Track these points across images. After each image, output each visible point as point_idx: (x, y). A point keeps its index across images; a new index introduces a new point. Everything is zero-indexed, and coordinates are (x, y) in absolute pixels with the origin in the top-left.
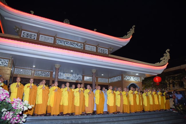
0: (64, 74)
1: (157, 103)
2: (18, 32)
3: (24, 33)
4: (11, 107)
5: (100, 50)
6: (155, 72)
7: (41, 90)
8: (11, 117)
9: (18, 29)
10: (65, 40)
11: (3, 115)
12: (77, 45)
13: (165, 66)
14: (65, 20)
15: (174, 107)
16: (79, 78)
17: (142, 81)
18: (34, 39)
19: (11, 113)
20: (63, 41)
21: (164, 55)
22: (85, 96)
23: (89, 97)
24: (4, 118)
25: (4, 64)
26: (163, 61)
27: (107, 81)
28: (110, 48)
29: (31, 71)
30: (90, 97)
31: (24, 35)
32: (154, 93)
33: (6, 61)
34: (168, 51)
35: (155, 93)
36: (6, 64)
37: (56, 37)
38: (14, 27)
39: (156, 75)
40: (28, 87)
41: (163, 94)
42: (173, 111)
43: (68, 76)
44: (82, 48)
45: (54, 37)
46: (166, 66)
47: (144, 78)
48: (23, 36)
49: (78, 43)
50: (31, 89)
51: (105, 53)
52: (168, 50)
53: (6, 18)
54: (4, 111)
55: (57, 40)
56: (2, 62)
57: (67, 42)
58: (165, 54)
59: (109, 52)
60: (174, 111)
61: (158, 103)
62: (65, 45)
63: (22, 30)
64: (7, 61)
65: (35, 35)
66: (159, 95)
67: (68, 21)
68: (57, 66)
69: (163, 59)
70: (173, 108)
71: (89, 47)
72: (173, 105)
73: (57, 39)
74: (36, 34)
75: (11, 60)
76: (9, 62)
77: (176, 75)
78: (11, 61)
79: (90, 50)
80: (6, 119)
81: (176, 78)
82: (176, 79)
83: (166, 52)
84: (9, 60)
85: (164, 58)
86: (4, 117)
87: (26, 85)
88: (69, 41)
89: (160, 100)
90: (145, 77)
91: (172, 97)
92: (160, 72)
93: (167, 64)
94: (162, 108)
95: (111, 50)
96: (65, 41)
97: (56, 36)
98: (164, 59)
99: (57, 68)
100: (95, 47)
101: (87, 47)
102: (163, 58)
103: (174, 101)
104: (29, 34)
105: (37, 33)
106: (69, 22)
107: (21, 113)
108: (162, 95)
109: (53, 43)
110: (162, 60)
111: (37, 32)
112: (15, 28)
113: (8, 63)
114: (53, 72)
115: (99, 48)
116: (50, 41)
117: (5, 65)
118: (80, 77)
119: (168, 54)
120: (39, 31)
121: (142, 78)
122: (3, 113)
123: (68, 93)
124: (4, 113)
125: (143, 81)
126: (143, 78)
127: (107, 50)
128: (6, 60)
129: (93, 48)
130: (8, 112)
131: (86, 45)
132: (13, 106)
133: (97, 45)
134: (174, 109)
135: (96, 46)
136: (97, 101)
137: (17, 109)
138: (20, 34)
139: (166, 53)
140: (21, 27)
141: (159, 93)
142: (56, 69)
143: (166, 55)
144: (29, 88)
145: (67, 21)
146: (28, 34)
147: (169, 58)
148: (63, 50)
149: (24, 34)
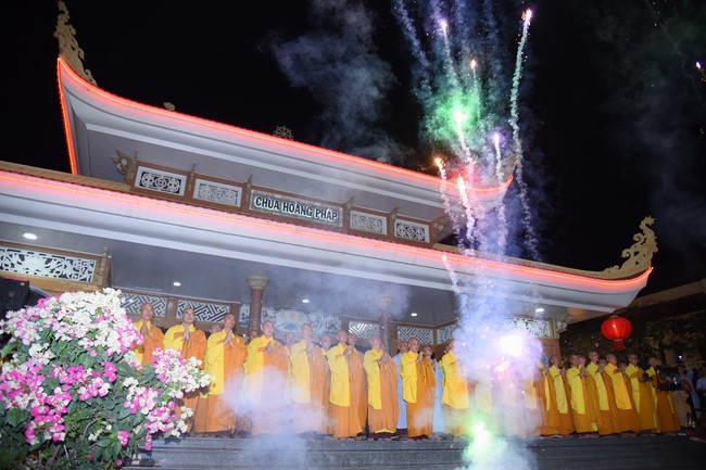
0: (278, 314)
1: (624, 403)
2: (124, 172)
3: (143, 173)
4: (151, 373)
5: (402, 227)
6: (607, 300)
7: (221, 347)
8: (153, 404)
9: (124, 162)
10: (279, 196)
11: (129, 397)
12: (320, 211)
13: (642, 280)
14: (279, 129)
15: (692, 423)
16: (329, 328)
17: (557, 336)
18: (178, 192)
19: (153, 394)
20: (273, 199)
21: (635, 238)
22: (368, 370)
23: (383, 373)
24: (133, 406)
25: (80, 273)
26: (633, 259)
27: (431, 337)
28: (435, 221)
29: (164, 301)
30: (385, 372)
31: (143, 179)
32: (610, 368)
33: (89, 264)
34: (647, 225)
35: (616, 368)
36: (87, 276)
37: (249, 186)
38: (113, 156)
39: (611, 310)
40: (177, 335)
41: (646, 375)
42: (688, 437)
43: (291, 321)
44: (337, 221)
45: (244, 186)
46: (645, 276)
47: (565, 325)
48: (141, 185)
49: (325, 205)
50: (186, 342)
51: (420, 237)
52: (649, 220)
53: (90, 127)
54: (130, 386)
55: (255, 195)
56: (74, 269)
57: (288, 201)
58: (639, 235)
59: (435, 236)
60: (696, 439)
61: (628, 406)
62: (280, 212)
63: (140, 164)
64: (92, 265)
65: (180, 181)
66: (632, 376)
67: (289, 131)
68: (257, 282)
69: (632, 254)
70: (689, 428)
71: (363, 219)
72: (688, 414)
73: (253, 191)
74: (184, 178)
75: (104, 260)
76: (99, 266)
77: (686, 316)
78: (103, 264)
79: (367, 230)
80: (138, 407)
81: (688, 326)
82: (687, 330)
83: (643, 226)
84: (99, 259)
85: (637, 250)
86: (132, 401)
87: (171, 331)
88: (294, 199)
89: (637, 396)
90: (569, 319)
91: (679, 387)
92: (626, 302)
93: (649, 272)
94: (646, 427)
95: (441, 228)
96: (281, 200)
97: (250, 181)
98: (636, 253)
99: (257, 288)
100: (384, 219)
101: (357, 219)
102: (632, 250)
103: (689, 401)
104: (162, 177)
105: (188, 174)
106: (290, 136)
107: (179, 395)
108: (645, 379)
109: (239, 205)
110: (627, 258)
111: (188, 169)
112: (115, 156)
113: (93, 269)
114: (240, 305)
115: (398, 221)
116: (229, 198)
117: (85, 279)
118: (332, 325)
119: (650, 235)
120: (194, 166)
121: (559, 324)
122: (128, 392)
123: (310, 360)
124: (132, 390)
125: (562, 334)
126: (561, 326)
127: (426, 228)
128: (89, 262)
129: (375, 223)
130: (144, 389)
131: (353, 212)
132: (157, 371)
133: (392, 213)
134: (694, 430)
135: (388, 216)
136: (410, 393)
137: (168, 381)
138: (130, 176)
139: (641, 231)
140: (136, 153)
141: (632, 369)
142: (252, 291)
143: (643, 238)
144: (180, 338)
145: (284, 134)
146: (156, 178)
147: (656, 250)
148: (279, 224)
149: (143, 177)
